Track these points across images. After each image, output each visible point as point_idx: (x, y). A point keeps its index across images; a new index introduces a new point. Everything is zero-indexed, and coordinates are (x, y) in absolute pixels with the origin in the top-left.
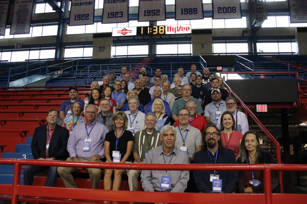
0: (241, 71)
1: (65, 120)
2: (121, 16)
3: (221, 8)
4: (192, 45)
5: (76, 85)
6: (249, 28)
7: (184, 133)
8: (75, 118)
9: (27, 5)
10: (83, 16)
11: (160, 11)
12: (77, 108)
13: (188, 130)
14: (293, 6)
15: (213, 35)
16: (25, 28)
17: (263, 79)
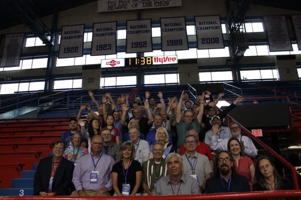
0: (229, 98)
1: (65, 152)
2: (109, 48)
3: (205, 39)
4: (178, 74)
5: (68, 116)
6: (232, 58)
7: (192, 160)
8: (76, 150)
9: (18, 39)
10: (72, 49)
11: (147, 43)
12: (77, 139)
13: (195, 157)
14: (270, 36)
15: (198, 64)
16: (15, 61)
17: (257, 104)
